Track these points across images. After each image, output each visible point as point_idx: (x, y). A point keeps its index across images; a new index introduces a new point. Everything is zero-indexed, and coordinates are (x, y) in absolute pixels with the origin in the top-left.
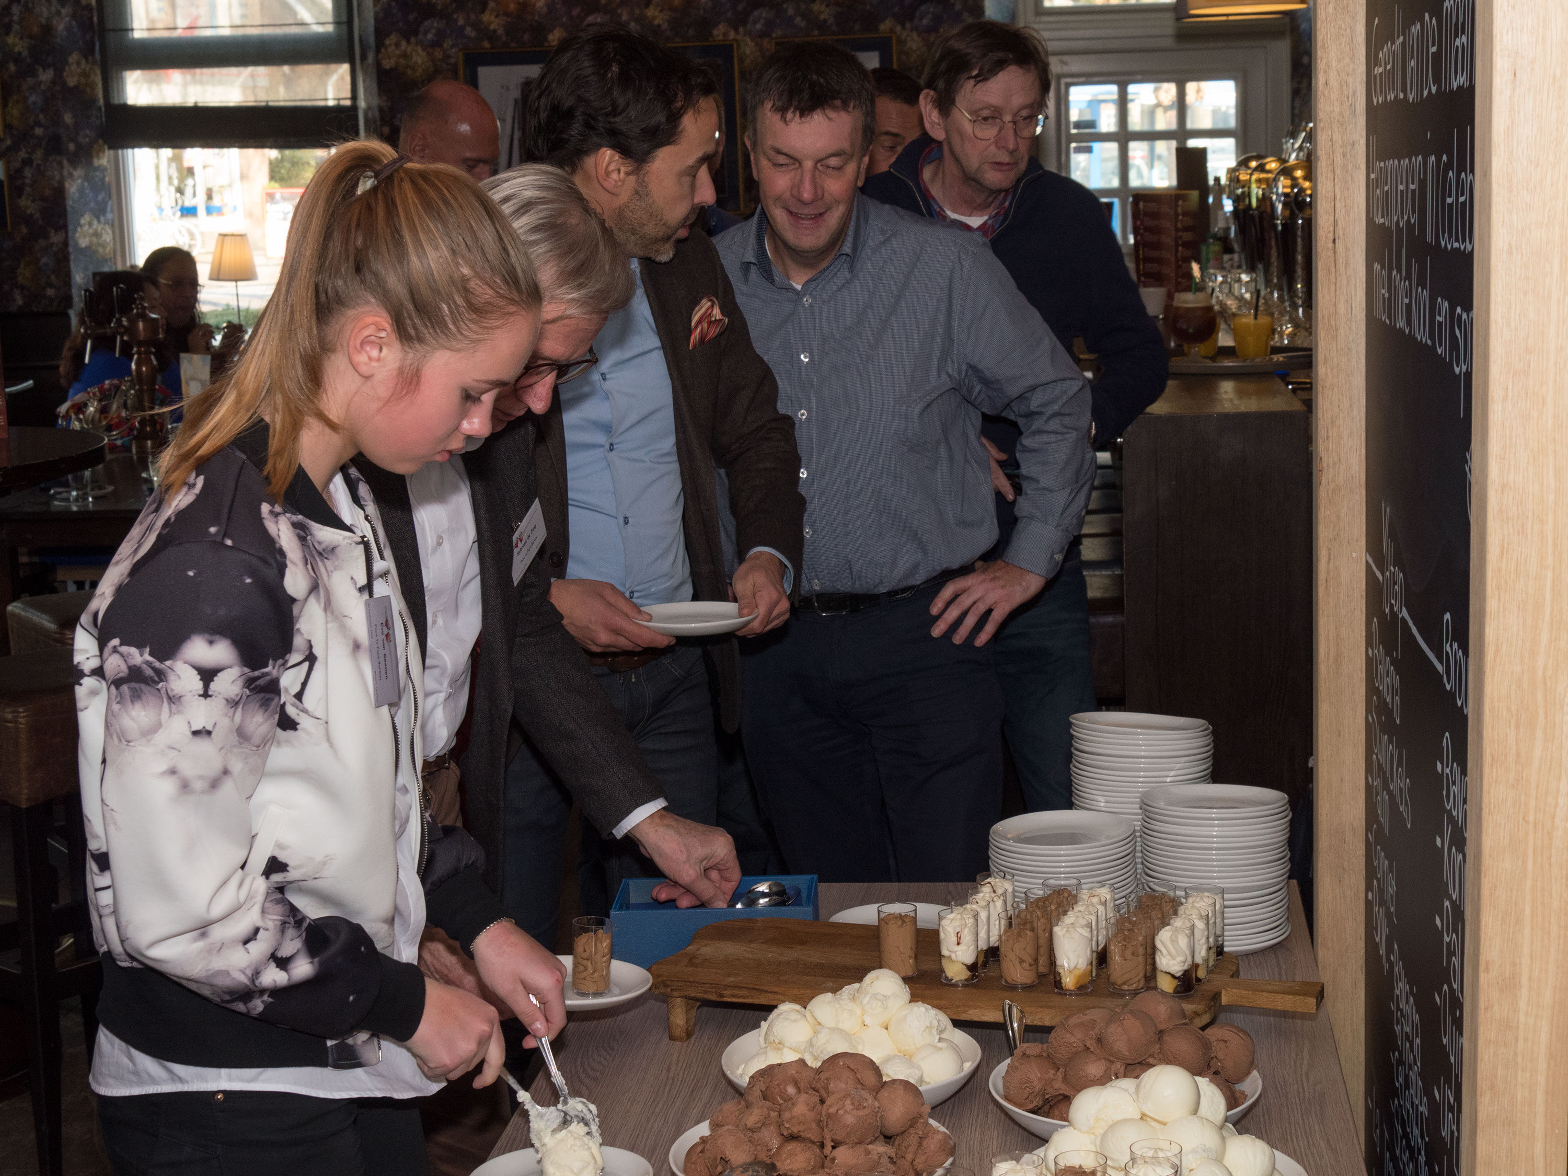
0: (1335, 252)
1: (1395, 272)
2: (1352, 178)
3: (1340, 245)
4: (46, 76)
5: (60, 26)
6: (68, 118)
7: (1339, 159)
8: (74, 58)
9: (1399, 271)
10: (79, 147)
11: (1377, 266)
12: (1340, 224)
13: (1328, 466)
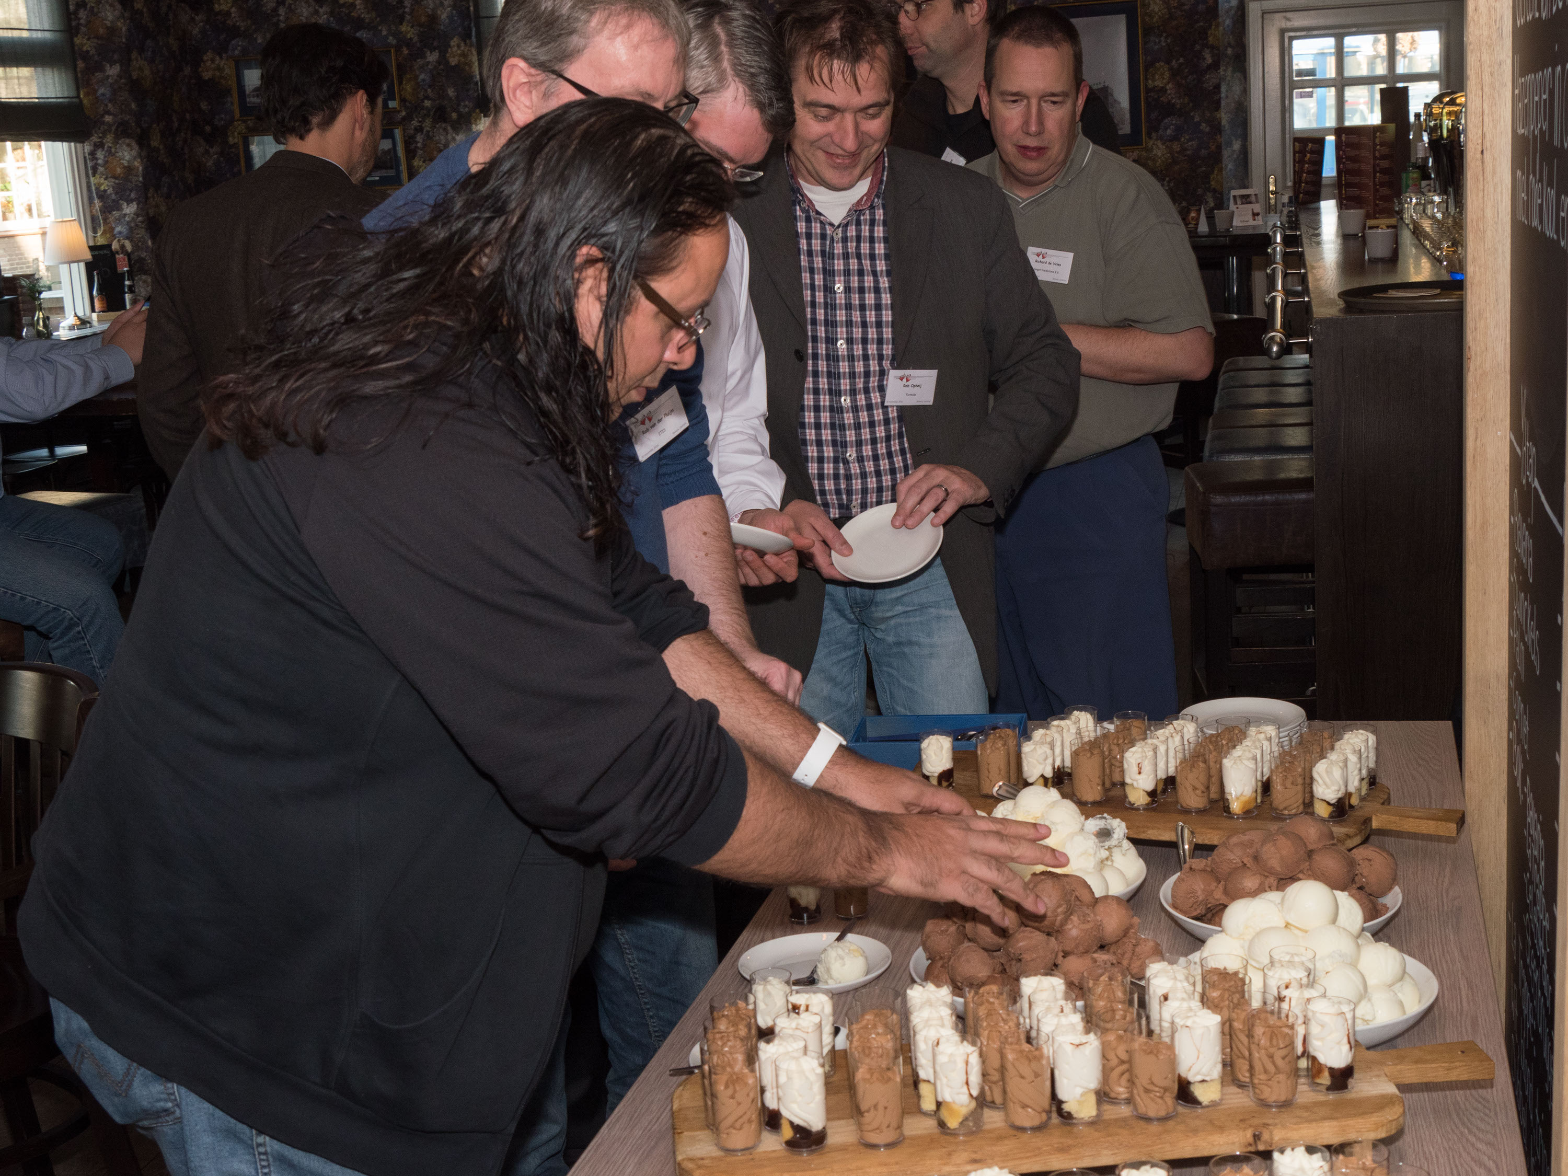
0: (1483, 162)
1: (1531, 177)
2: (1499, 95)
3: (1487, 155)
4: (432, 57)
5: (444, 16)
6: (451, 92)
7: (1487, 79)
8: (455, 41)
9: (1534, 175)
10: (460, 116)
11: (1519, 173)
12: (1488, 136)
13: (1476, 354)
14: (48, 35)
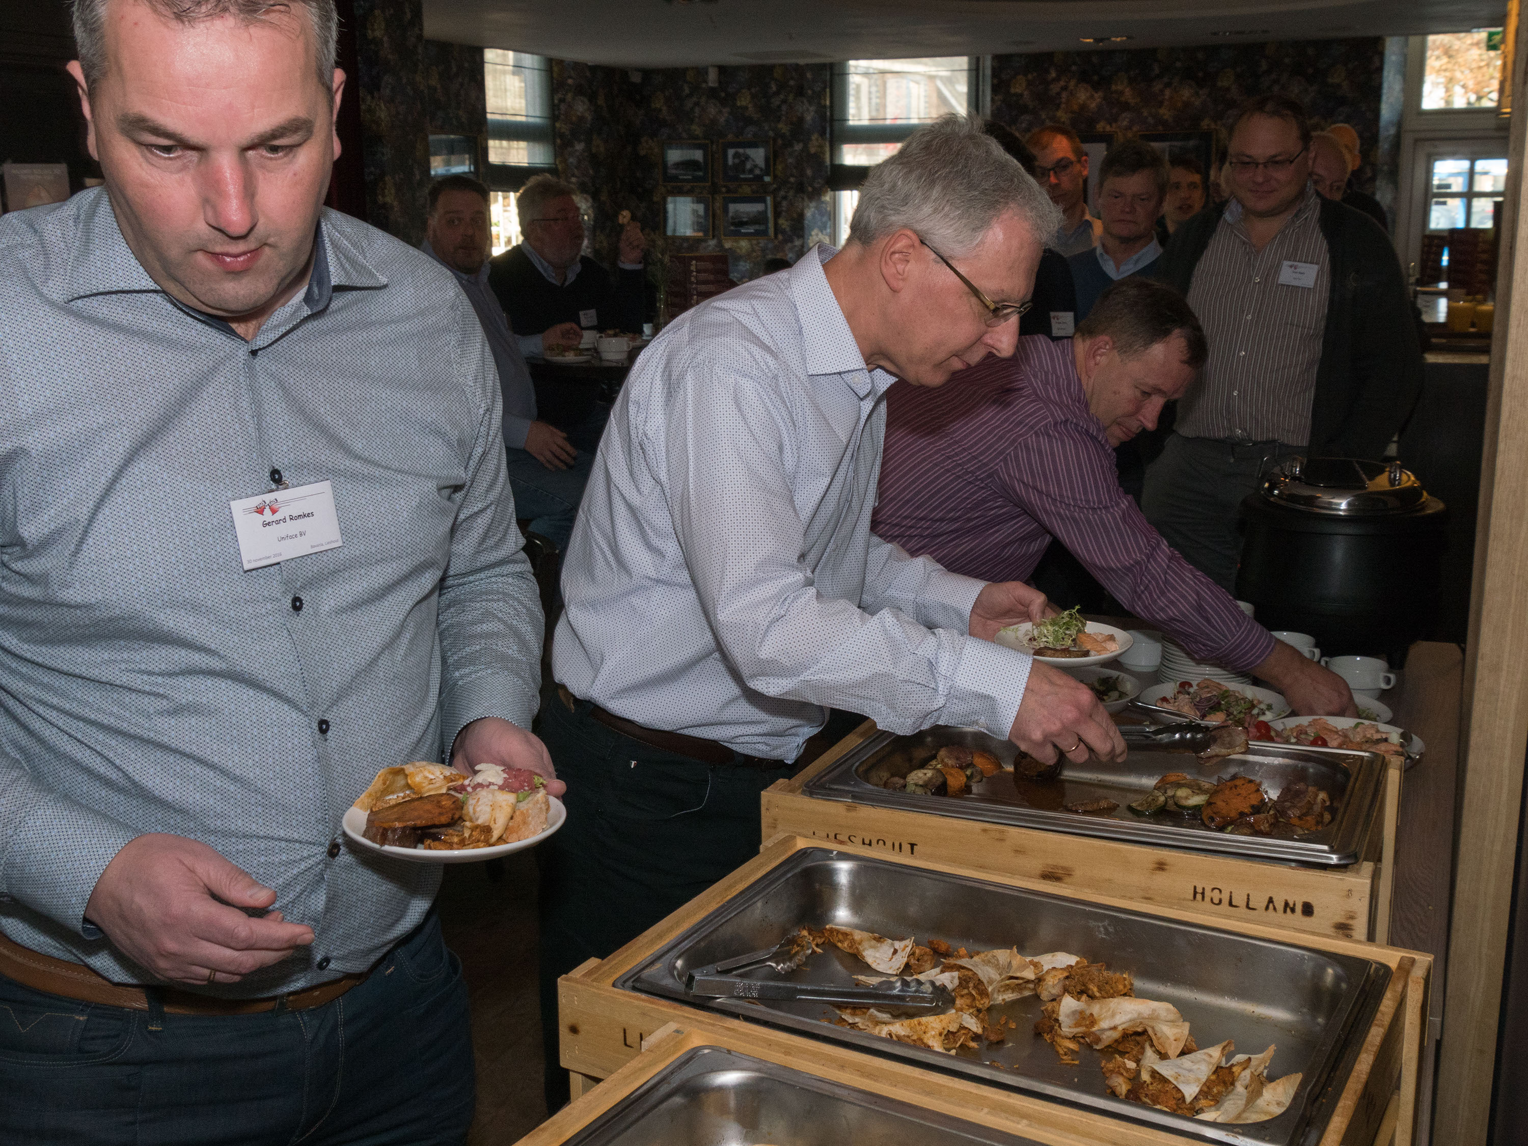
4: (798, 147)
5: (808, 118)
6: (809, 172)
8: (814, 137)
10: (814, 188)
14: (538, 120)
